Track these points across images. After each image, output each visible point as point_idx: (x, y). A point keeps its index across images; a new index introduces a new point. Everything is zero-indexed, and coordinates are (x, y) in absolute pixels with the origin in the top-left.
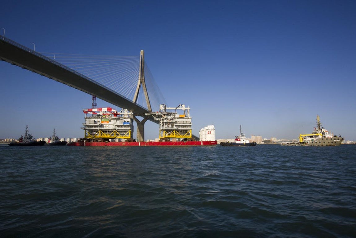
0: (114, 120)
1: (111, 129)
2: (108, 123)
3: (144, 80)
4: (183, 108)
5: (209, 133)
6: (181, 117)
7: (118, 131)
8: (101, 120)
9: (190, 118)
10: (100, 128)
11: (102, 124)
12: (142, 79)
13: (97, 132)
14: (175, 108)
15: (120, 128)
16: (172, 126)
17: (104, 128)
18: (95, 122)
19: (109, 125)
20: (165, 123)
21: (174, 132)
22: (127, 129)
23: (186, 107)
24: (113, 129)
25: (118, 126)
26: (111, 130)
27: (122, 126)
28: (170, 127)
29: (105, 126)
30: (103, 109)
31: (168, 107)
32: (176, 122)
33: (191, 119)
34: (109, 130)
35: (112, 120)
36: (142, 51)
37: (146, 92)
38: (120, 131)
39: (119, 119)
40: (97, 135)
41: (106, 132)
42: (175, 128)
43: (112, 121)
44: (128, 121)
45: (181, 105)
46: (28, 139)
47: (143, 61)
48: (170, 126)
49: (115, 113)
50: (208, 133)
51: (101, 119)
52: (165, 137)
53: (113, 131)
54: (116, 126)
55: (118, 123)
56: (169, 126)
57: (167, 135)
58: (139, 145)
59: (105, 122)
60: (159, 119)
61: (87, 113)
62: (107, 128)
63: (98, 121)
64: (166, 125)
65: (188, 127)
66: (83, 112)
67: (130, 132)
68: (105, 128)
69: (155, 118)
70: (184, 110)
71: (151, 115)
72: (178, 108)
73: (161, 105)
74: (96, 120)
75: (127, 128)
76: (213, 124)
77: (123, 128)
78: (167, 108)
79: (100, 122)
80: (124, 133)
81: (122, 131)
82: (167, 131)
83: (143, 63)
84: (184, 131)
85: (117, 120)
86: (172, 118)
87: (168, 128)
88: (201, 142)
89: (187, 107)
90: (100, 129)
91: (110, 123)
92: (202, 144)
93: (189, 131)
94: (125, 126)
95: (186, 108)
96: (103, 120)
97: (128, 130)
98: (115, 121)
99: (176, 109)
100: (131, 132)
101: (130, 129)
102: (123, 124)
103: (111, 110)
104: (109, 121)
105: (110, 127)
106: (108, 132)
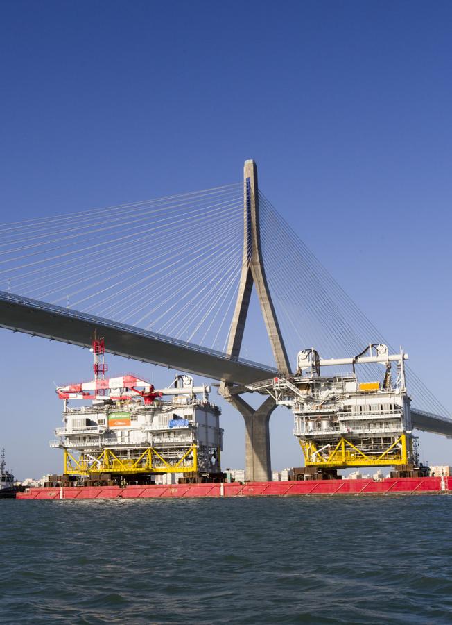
0: (145, 414)
1: (138, 445)
2: (129, 424)
3: (259, 267)
4: (382, 356)
6: (367, 393)
7: (157, 450)
8: (108, 418)
10: (106, 443)
11: (111, 428)
12: (254, 263)
13: (96, 455)
14: (350, 360)
15: (165, 440)
16: (334, 425)
17: (116, 440)
18: (89, 423)
19: (131, 430)
21: (340, 447)
22: (183, 440)
24: (142, 444)
25: (157, 433)
26: (137, 448)
28: (324, 429)
29: (119, 434)
30: (111, 381)
31: (325, 359)
32: (346, 409)
34: (134, 448)
36: (249, 163)
37: (269, 307)
38: (165, 450)
39: (157, 410)
40: (97, 463)
41: (124, 453)
42: (343, 429)
43: (139, 416)
44: (186, 417)
45: (372, 346)
47: (253, 199)
48: (324, 424)
51: (108, 413)
52: (309, 464)
53: (143, 451)
54: (151, 432)
55: (160, 423)
56: (319, 425)
57: (313, 456)
58: (222, 493)
59: (120, 423)
61: (68, 397)
62: (126, 442)
63: (99, 421)
64: (310, 423)
65: (391, 425)
67: (195, 451)
68: (119, 442)
69: (276, 399)
70: (384, 363)
72: (361, 360)
73: (300, 353)
74: (94, 418)
75: (183, 438)
77: (173, 439)
78: (322, 362)
79: (106, 425)
80: (180, 456)
81: (171, 450)
82: (318, 442)
83: (253, 205)
84: (377, 440)
85: (153, 414)
86: (331, 396)
87: (320, 433)
89: (397, 353)
90: (103, 446)
91: (134, 424)
92: (443, 488)
93: (397, 441)
94: (177, 433)
95: (392, 357)
96: (113, 416)
97: (188, 444)
98: (148, 417)
99: (354, 362)
100: (197, 450)
101: (195, 442)
102: (167, 427)
103: (136, 382)
104: (132, 420)
105: (134, 438)
106: (130, 453)
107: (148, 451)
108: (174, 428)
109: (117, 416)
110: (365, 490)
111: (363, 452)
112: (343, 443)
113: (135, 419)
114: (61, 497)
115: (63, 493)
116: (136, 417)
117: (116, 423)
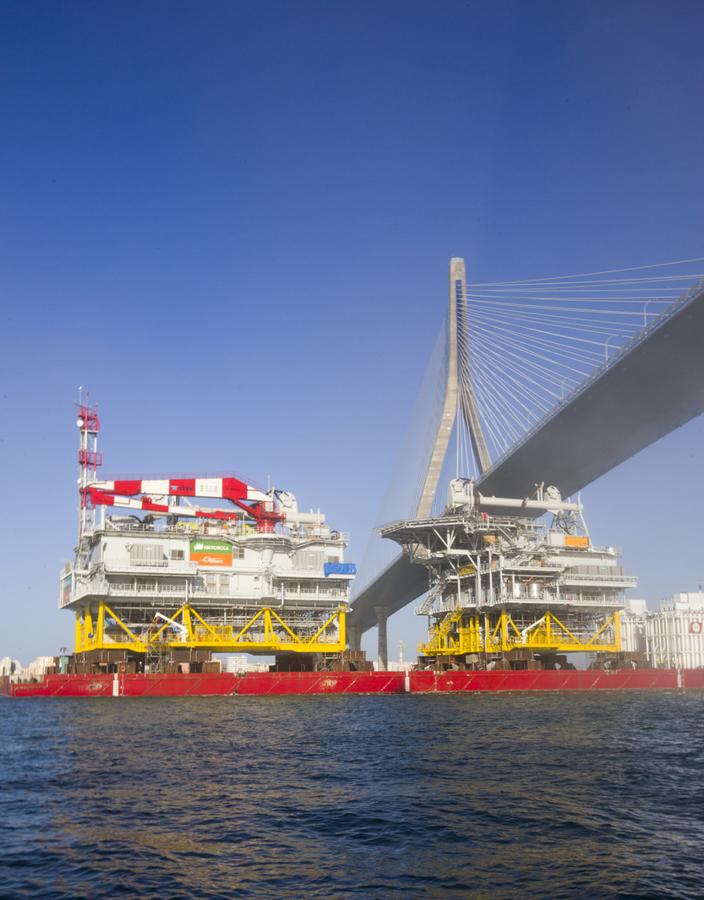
0: (259, 548)
1: (251, 602)
2: (229, 563)
4: (555, 502)
5: (696, 628)
8: (192, 549)
9: (611, 551)
10: (186, 593)
11: (195, 567)
13: (170, 614)
14: (519, 503)
15: (298, 595)
16: (545, 591)
17: (205, 590)
19: (235, 573)
20: (516, 572)
21: (546, 623)
23: (564, 499)
24: (264, 601)
25: (292, 583)
26: (243, 606)
27: (307, 584)
28: (536, 595)
29: (210, 579)
30: (199, 483)
33: (618, 557)
34: (235, 606)
35: (250, 547)
39: (284, 544)
41: (219, 612)
43: (247, 551)
48: (535, 587)
49: (269, 508)
50: (691, 631)
54: (274, 580)
55: (284, 565)
56: (529, 589)
57: (523, 634)
58: (407, 688)
59: (211, 560)
60: (466, 552)
61: (110, 503)
63: (175, 553)
64: (517, 585)
67: (342, 617)
68: (209, 593)
69: (449, 545)
70: (556, 513)
71: (428, 530)
73: (453, 482)
75: (334, 594)
76: (700, 587)
77: (315, 595)
78: (483, 500)
79: (189, 560)
84: (587, 616)
85: (274, 550)
88: (676, 671)
91: (237, 564)
92: (680, 686)
93: (609, 619)
94: (328, 585)
96: (199, 547)
97: (336, 604)
98: (267, 552)
99: (524, 507)
100: (348, 616)
102: (320, 575)
103: (245, 490)
104: (235, 557)
105: (238, 589)
106: (228, 615)
107: (263, 613)
108: (331, 576)
109: (207, 548)
110: (598, 686)
111: (571, 631)
112: (548, 618)
113: (242, 556)
114: (116, 693)
115: (120, 684)
116: (242, 551)
117: (204, 560)
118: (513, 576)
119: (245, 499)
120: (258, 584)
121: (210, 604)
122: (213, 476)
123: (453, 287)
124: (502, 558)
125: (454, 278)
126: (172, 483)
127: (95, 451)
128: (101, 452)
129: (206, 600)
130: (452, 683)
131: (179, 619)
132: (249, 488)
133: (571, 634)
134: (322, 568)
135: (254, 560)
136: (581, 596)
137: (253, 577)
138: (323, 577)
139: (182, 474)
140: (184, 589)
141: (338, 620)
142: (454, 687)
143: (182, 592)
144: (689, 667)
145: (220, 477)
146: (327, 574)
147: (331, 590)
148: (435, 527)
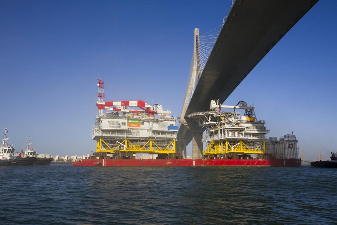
0: (149, 122)
2: (140, 126)
5: (291, 146)
6: (250, 121)
7: (156, 141)
8: (128, 122)
13: (121, 142)
14: (233, 107)
15: (159, 136)
16: (239, 134)
17: (132, 135)
19: (141, 129)
20: (230, 129)
21: (240, 145)
22: (171, 137)
24: (150, 138)
25: (158, 132)
26: (143, 139)
27: (163, 133)
28: (236, 136)
29: (133, 131)
30: (130, 102)
35: (146, 121)
38: (160, 141)
39: (156, 121)
41: (136, 141)
43: (145, 123)
46: (5, 154)
48: (236, 133)
49: (151, 109)
50: (289, 147)
51: (128, 119)
52: (231, 152)
53: (147, 141)
54: (153, 131)
55: (156, 127)
56: (234, 134)
57: (232, 148)
58: (194, 164)
59: (134, 125)
60: (215, 123)
61: (103, 108)
62: (138, 136)
63: (123, 123)
64: (231, 133)
66: (97, 107)
67: (175, 142)
68: (134, 135)
69: (209, 120)
71: (203, 116)
74: (120, 121)
75: (171, 135)
77: (166, 136)
79: (127, 126)
80: (165, 145)
82: (232, 142)
87: (234, 138)
88: (283, 160)
91: (142, 126)
92: (285, 164)
93: (261, 143)
96: (130, 121)
97: (172, 139)
98: (151, 123)
99: (235, 108)
102: (167, 130)
103: (144, 104)
104: (141, 124)
105: (142, 134)
106: (139, 142)
107: (150, 141)
108: (170, 130)
109: (133, 122)
110: (256, 164)
111: (249, 147)
112: (241, 143)
113: (143, 124)
114: (103, 165)
115: (105, 163)
116: (143, 123)
117: (132, 125)
118: (229, 130)
119: (145, 107)
120: (148, 132)
121: (133, 139)
122: (134, 100)
123: (195, 38)
124: (226, 124)
125: (195, 35)
126: (122, 102)
127: (103, 93)
128: (105, 93)
129: (132, 137)
130: (208, 163)
131: (124, 143)
132: (146, 103)
133: (249, 148)
134: (167, 128)
135: (147, 125)
136: (252, 136)
137: (147, 131)
138: (168, 130)
139: (125, 100)
140: (125, 134)
141: (173, 143)
142: (209, 164)
143: (124, 135)
144: (289, 158)
145: (136, 100)
146: (169, 130)
147: (171, 134)
148: (205, 115)
